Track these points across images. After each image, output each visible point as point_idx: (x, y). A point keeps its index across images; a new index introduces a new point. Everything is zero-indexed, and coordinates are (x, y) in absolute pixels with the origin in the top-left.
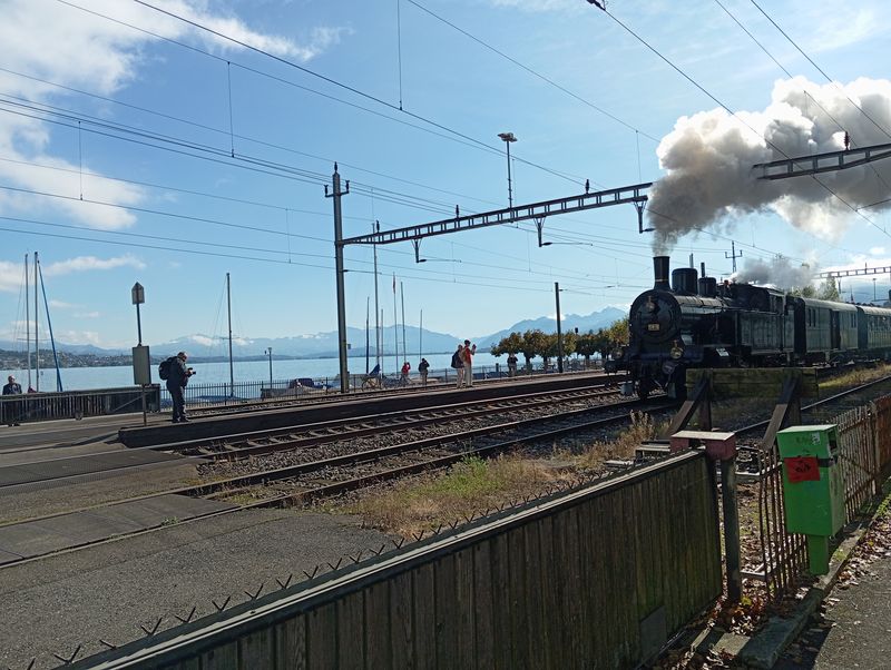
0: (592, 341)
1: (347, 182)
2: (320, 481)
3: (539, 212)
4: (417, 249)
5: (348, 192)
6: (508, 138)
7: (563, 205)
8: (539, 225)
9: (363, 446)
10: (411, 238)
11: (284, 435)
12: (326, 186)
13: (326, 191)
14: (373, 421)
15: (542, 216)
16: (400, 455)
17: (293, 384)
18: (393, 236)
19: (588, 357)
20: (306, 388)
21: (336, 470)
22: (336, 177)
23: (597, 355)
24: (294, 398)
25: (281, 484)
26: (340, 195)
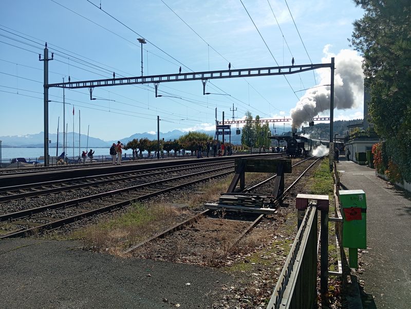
0: (171, 144)
1: (53, 54)
2: (45, 218)
3: (157, 80)
4: (91, 93)
5: (52, 59)
6: (142, 41)
7: (169, 78)
8: (156, 86)
9: (67, 197)
10: (88, 87)
11: (16, 190)
12: (40, 55)
13: (40, 57)
14: (69, 182)
15: (158, 82)
16: (90, 202)
17: (14, 161)
18: (78, 85)
19: (168, 152)
20: (22, 163)
21: (54, 211)
22: (46, 51)
23: (172, 151)
24: (16, 168)
25: (20, 221)
26: (48, 60)
